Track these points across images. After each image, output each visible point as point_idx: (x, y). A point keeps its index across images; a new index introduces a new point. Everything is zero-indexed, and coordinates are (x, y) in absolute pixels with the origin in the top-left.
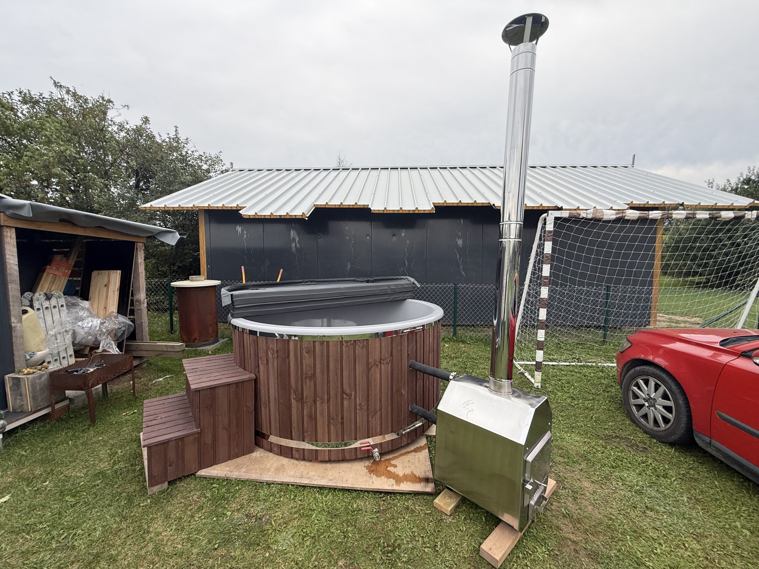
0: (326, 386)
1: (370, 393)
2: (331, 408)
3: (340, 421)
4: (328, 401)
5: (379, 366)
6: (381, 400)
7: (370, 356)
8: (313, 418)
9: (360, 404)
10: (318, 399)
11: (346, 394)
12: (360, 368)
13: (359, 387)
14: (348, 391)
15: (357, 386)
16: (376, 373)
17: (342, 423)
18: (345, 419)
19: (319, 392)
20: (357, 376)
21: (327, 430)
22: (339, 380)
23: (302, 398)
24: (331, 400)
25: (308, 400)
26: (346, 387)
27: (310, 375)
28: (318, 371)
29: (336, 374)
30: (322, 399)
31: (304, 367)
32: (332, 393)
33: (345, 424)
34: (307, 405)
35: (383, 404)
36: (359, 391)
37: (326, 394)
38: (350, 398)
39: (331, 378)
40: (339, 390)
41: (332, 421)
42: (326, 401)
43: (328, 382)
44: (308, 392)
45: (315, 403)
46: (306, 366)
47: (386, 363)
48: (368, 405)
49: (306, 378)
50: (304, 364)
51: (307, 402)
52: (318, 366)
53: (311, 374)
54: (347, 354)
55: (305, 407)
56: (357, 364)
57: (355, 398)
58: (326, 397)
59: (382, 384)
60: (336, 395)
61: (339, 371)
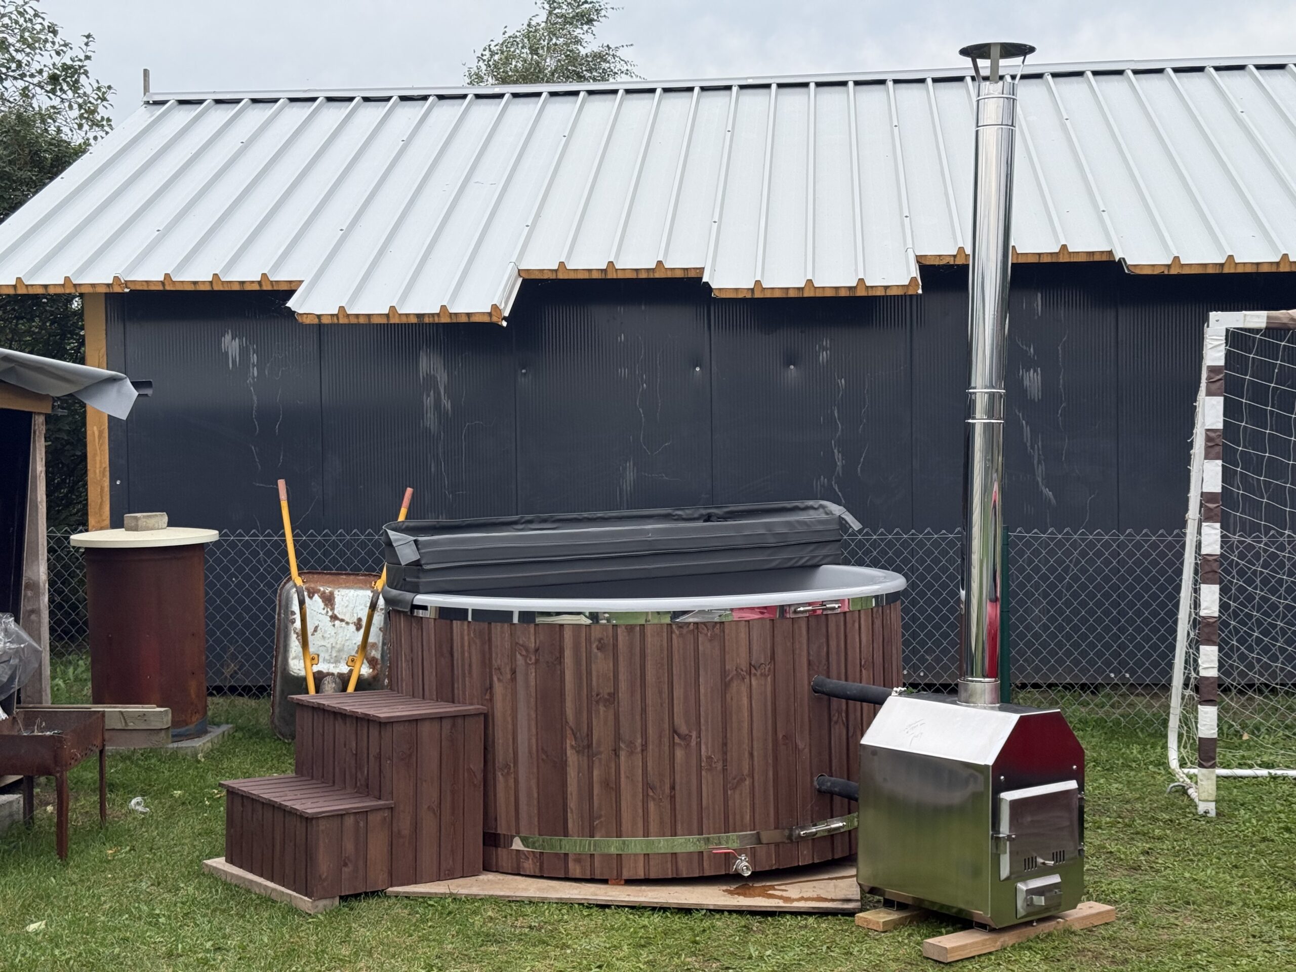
0: (638, 718)
1: (728, 735)
2: (649, 764)
3: (667, 791)
4: (642, 750)
5: (747, 680)
6: (751, 755)
7: (727, 657)
8: (612, 787)
9: (709, 758)
10: (622, 745)
11: (679, 736)
12: (707, 682)
13: (707, 722)
14: (683, 730)
15: (702, 720)
16: (740, 693)
17: (673, 798)
18: (677, 787)
19: (625, 731)
20: (702, 697)
21: (640, 811)
22: (666, 705)
23: (589, 746)
24: (650, 747)
25: (602, 749)
26: (679, 721)
27: (606, 696)
28: (623, 686)
29: (660, 692)
30: (631, 744)
31: (594, 679)
32: (650, 731)
33: (678, 799)
34: (600, 760)
35: (756, 763)
36: (707, 730)
37: (639, 735)
38: (688, 745)
39: (649, 701)
40: (666, 726)
41: (651, 794)
42: (639, 749)
43: (644, 711)
44: (601, 732)
45: (617, 756)
46: (598, 676)
47: (761, 674)
48: (725, 761)
49: (597, 702)
50: (594, 673)
51: (600, 753)
52: (623, 677)
53: (609, 694)
54: (681, 651)
55: (596, 764)
56: (702, 672)
57: (699, 744)
58: (639, 741)
59: (755, 719)
60: (660, 737)
61: (666, 686)
